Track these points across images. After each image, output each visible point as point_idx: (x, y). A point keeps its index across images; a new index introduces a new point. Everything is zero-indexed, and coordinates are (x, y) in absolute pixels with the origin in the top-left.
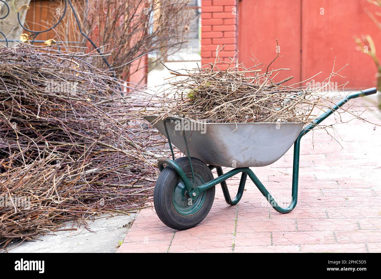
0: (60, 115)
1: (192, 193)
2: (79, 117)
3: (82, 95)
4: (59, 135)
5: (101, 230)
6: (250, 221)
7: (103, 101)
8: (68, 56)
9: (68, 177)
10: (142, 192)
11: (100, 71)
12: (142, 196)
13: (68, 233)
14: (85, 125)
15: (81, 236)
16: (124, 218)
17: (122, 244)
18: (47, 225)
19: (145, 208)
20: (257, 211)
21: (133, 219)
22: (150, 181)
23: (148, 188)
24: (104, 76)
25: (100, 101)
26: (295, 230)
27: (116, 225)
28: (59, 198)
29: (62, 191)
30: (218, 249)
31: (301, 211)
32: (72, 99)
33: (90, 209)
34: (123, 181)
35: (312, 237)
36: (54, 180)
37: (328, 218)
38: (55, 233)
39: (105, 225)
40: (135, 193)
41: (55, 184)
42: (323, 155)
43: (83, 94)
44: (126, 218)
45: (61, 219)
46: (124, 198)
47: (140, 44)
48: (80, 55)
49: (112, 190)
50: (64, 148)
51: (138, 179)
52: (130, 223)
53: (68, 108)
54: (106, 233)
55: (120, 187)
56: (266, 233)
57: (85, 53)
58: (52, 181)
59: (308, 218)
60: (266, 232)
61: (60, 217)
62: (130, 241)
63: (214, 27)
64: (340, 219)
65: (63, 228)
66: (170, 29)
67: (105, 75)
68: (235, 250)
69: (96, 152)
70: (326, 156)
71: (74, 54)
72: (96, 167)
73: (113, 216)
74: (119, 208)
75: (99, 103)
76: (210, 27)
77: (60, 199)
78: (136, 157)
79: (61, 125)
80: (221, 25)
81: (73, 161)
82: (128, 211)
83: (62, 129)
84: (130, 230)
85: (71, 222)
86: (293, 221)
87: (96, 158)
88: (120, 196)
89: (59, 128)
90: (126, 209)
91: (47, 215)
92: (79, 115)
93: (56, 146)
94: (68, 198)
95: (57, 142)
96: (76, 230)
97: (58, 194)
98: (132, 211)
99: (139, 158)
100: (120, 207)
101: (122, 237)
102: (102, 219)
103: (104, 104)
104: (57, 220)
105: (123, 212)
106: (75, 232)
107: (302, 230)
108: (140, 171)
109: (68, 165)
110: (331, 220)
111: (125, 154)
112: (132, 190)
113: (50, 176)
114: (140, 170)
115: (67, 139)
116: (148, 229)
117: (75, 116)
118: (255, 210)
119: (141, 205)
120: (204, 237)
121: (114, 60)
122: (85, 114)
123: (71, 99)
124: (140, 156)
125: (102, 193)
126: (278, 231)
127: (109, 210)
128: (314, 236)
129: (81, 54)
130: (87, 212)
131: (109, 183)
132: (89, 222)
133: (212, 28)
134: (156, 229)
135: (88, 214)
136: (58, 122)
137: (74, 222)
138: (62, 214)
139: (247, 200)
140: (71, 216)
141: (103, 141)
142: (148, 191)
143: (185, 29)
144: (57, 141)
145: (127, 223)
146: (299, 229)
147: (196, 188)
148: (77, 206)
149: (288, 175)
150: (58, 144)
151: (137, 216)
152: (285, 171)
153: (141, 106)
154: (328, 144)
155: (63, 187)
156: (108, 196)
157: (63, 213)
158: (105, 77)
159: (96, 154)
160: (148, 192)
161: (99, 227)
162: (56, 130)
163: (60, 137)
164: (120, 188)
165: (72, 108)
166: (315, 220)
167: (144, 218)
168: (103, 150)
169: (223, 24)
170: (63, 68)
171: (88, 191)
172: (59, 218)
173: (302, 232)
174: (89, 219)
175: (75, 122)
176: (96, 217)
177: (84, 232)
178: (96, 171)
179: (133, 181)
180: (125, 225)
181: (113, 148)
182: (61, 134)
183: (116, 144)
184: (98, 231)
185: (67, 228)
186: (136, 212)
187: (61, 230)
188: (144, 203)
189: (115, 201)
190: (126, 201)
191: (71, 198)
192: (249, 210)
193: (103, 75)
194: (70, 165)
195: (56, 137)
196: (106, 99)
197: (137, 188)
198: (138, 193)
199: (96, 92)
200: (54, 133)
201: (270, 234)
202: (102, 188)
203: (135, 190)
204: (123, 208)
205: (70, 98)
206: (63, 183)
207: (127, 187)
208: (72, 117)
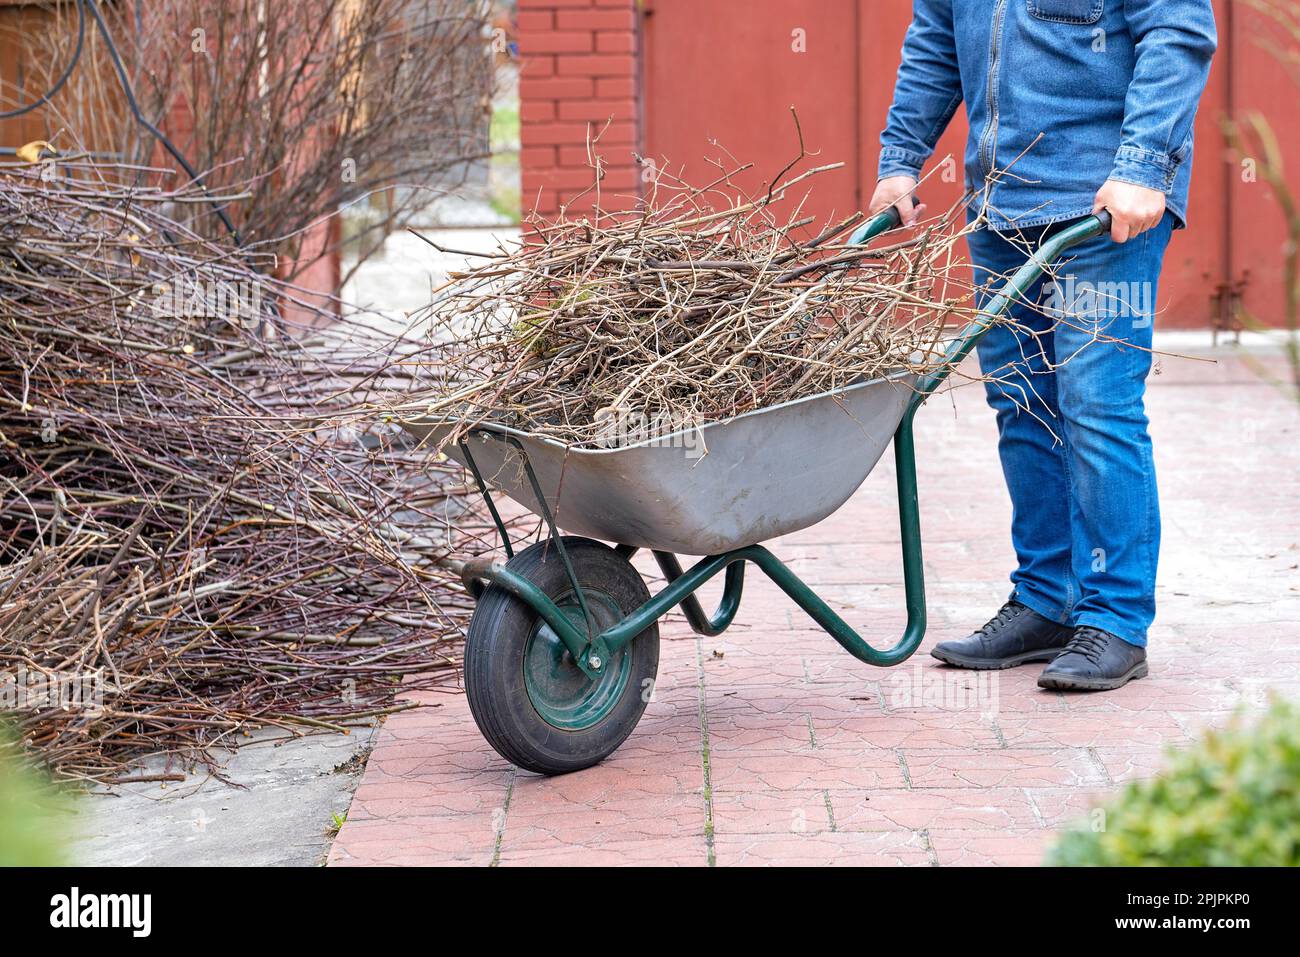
0: (93, 400)
1: (587, 658)
2: (159, 407)
3: (161, 335)
4: (97, 468)
5: (264, 781)
6: (752, 754)
7: (231, 355)
8: (108, 199)
9: (141, 606)
10: (378, 661)
11: (220, 251)
12: (384, 674)
13: (155, 790)
14: (180, 437)
15: (200, 798)
16: (333, 744)
17: (344, 825)
18: (85, 764)
19: (398, 711)
20: (768, 724)
21: (364, 745)
22: (403, 625)
23: (399, 649)
24: (232, 269)
25: (223, 355)
26: (903, 785)
27: (309, 763)
28: (117, 675)
29: (125, 654)
30: (660, 841)
31: (914, 725)
32: (133, 348)
33: (219, 710)
34: (317, 622)
35: (960, 808)
36: (97, 618)
37: (1004, 747)
38: (115, 789)
39: (273, 766)
40: (359, 662)
41: (100, 631)
42: (959, 544)
43: (168, 331)
44: (341, 743)
45: (125, 746)
46: (324, 679)
47: (334, 162)
48: (147, 197)
49: (285, 653)
50: (116, 511)
51: (366, 617)
52: (355, 759)
53: (121, 378)
54: (280, 789)
55: (306, 642)
56: (809, 794)
57: (163, 190)
58: (91, 620)
59: (938, 745)
60: (808, 790)
61: (122, 737)
62: (368, 816)
63: (563, 105)
64: (1045, 751)
65: (135, 774)
66: (430, 109)
67: (234, 265)
68: (717, 845)
69: (223, 528)
70: (969, 547)
71: (130, 191)
72: (226, 575)
73: (300, 736)
74: (311, 712)
75: (220, 361)
76: (550, 105)
77: (121, 678)
78: (355, 545)
79: (101, 435)
80: (586, 99)
81: (153, 554)
82: (343, 719)
83: (107, 448)
84: (363, 780)
85: (159, 756)
86: (893, 757)
87: (221, 547)
88: (313, 671)
89: (96, 446)
90: (334, 713)
91: (86, 732)
92: (160, 400)
93: (89, 507)
94: (148, 678)
95: (91, 493)
96: (182, 779)
97: (112, 665)
98: (354, 722)
99: (368, 549)
100: (313, 708)
101: (340, 801)
102: (259, 745)
103: (235, 366)
104: (116, 747)
105: (328, 723)
106: (178, 785)
107: (925, 785)
108: (365, 593)
109: (137, 567)
110: (1016, 754)
111: (317, 534)
112: (348, 654)
113: (81, 605)
114: (366, 590)
115: (124, 483)
116: (419, 779)
117: (147, 403)
118: (761, 720)
119: (381, 702)
120: (608, 805)
121: (247, 216)
122: (176, 399)
123: (128, 346)
124: (368, 540)
125: (253, 662)
126: (849, 786)
127: (285, 718)
128: (968, 802)
129: (150, 193)
130: (212, 720)
131: (271, 630)
132: (220, 755)
133: (556, 111)
134: (446, 778)
135: (215, 729)
136: (92, 424)
137: (171, 754)
138: (131, 729)
139: (730, 689)
140: (159, 735)
141: (242, 491)
142: (400, 657)
143: (481, 110)
144: (89, 487)
145: (346, 757)
146: (915, 780)
147: (598, 641)
148: (178, 701)
149: (853, 607)
150: (95, 499)
151: (376, 737)
152: (842, 595)
153: (360, 374)
154: (972, 507)
155: (126, 641)
156: (271, 671)
157: (134, 726)
158: (234, 273)
159: (222, 534)
160: (401, 661)
161: (255, 771)
162: (87, 453)
163: (98, 474)
164: (306, 646)
165: (136, 380)
166: (963, 752)
167: (397, 743)
168: (244, 519)
169: (594, 96)
170: (96, 241)
171: (203, 655)
172: (119, 741)
173: (924, 791)
174: (217, 745)
175: (145, 426)
176: (240, 740)
177: (208, 786)
178: (228, 588)
179: (348, 622)
180: (340, 765)
181: (276, 515)
182: (100, 464)
183: (288, 503)
184: (254, 784)
185: (149, 773)
186: (368, 726)
187: (133, 781)
188: (391, 697)
189: (296, 686)
190: (332, 688)
191: (157, 677)
192: (741, 720)
193: (230, 265)
194: (144, 567)
195: (86, 474)
196: (244, 349)
197: (360, 645)
198: (370, 663)
199: (208, 326)
200: (81, 460)
201: (822, 795)
202: (247, 647)
203: (355, 652)
204: (327, 711)
205: (125, 342)
206: (125, 626)
207: (329, 645)
208: (134, 407)
